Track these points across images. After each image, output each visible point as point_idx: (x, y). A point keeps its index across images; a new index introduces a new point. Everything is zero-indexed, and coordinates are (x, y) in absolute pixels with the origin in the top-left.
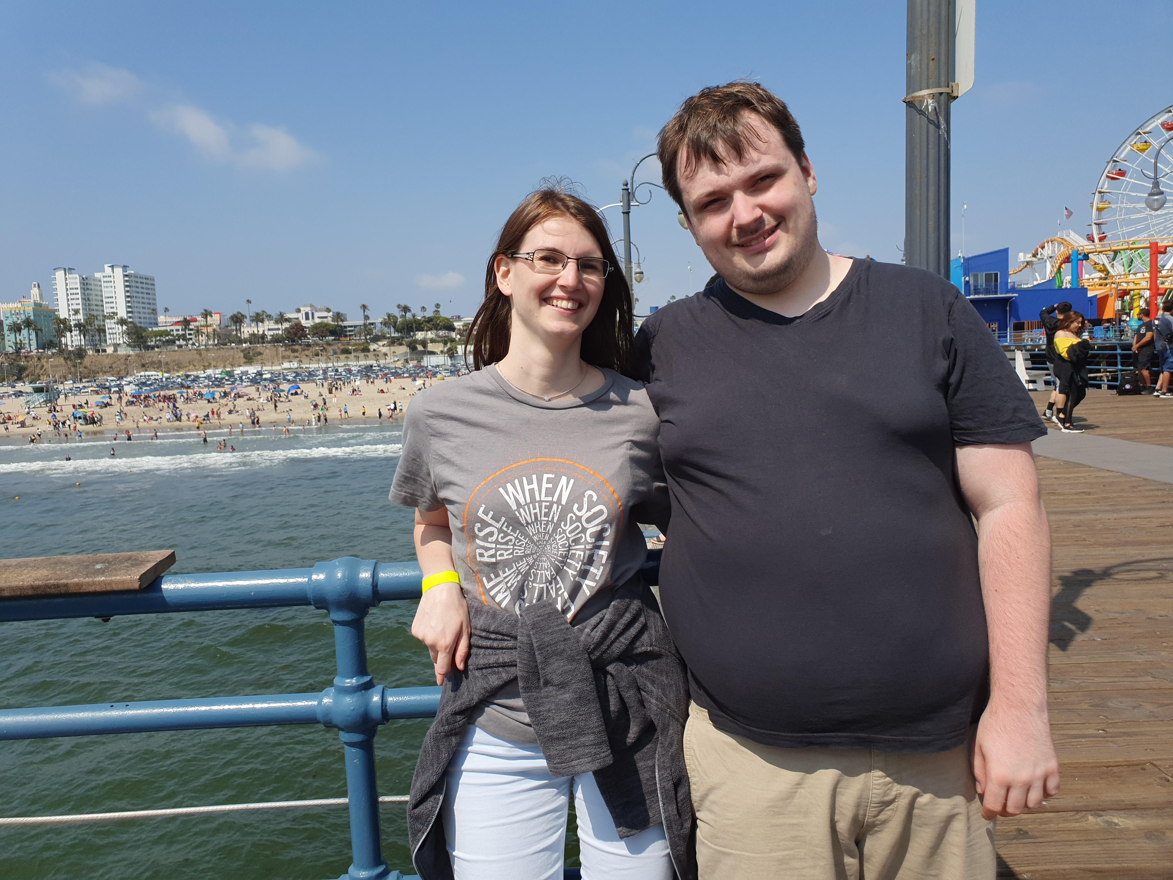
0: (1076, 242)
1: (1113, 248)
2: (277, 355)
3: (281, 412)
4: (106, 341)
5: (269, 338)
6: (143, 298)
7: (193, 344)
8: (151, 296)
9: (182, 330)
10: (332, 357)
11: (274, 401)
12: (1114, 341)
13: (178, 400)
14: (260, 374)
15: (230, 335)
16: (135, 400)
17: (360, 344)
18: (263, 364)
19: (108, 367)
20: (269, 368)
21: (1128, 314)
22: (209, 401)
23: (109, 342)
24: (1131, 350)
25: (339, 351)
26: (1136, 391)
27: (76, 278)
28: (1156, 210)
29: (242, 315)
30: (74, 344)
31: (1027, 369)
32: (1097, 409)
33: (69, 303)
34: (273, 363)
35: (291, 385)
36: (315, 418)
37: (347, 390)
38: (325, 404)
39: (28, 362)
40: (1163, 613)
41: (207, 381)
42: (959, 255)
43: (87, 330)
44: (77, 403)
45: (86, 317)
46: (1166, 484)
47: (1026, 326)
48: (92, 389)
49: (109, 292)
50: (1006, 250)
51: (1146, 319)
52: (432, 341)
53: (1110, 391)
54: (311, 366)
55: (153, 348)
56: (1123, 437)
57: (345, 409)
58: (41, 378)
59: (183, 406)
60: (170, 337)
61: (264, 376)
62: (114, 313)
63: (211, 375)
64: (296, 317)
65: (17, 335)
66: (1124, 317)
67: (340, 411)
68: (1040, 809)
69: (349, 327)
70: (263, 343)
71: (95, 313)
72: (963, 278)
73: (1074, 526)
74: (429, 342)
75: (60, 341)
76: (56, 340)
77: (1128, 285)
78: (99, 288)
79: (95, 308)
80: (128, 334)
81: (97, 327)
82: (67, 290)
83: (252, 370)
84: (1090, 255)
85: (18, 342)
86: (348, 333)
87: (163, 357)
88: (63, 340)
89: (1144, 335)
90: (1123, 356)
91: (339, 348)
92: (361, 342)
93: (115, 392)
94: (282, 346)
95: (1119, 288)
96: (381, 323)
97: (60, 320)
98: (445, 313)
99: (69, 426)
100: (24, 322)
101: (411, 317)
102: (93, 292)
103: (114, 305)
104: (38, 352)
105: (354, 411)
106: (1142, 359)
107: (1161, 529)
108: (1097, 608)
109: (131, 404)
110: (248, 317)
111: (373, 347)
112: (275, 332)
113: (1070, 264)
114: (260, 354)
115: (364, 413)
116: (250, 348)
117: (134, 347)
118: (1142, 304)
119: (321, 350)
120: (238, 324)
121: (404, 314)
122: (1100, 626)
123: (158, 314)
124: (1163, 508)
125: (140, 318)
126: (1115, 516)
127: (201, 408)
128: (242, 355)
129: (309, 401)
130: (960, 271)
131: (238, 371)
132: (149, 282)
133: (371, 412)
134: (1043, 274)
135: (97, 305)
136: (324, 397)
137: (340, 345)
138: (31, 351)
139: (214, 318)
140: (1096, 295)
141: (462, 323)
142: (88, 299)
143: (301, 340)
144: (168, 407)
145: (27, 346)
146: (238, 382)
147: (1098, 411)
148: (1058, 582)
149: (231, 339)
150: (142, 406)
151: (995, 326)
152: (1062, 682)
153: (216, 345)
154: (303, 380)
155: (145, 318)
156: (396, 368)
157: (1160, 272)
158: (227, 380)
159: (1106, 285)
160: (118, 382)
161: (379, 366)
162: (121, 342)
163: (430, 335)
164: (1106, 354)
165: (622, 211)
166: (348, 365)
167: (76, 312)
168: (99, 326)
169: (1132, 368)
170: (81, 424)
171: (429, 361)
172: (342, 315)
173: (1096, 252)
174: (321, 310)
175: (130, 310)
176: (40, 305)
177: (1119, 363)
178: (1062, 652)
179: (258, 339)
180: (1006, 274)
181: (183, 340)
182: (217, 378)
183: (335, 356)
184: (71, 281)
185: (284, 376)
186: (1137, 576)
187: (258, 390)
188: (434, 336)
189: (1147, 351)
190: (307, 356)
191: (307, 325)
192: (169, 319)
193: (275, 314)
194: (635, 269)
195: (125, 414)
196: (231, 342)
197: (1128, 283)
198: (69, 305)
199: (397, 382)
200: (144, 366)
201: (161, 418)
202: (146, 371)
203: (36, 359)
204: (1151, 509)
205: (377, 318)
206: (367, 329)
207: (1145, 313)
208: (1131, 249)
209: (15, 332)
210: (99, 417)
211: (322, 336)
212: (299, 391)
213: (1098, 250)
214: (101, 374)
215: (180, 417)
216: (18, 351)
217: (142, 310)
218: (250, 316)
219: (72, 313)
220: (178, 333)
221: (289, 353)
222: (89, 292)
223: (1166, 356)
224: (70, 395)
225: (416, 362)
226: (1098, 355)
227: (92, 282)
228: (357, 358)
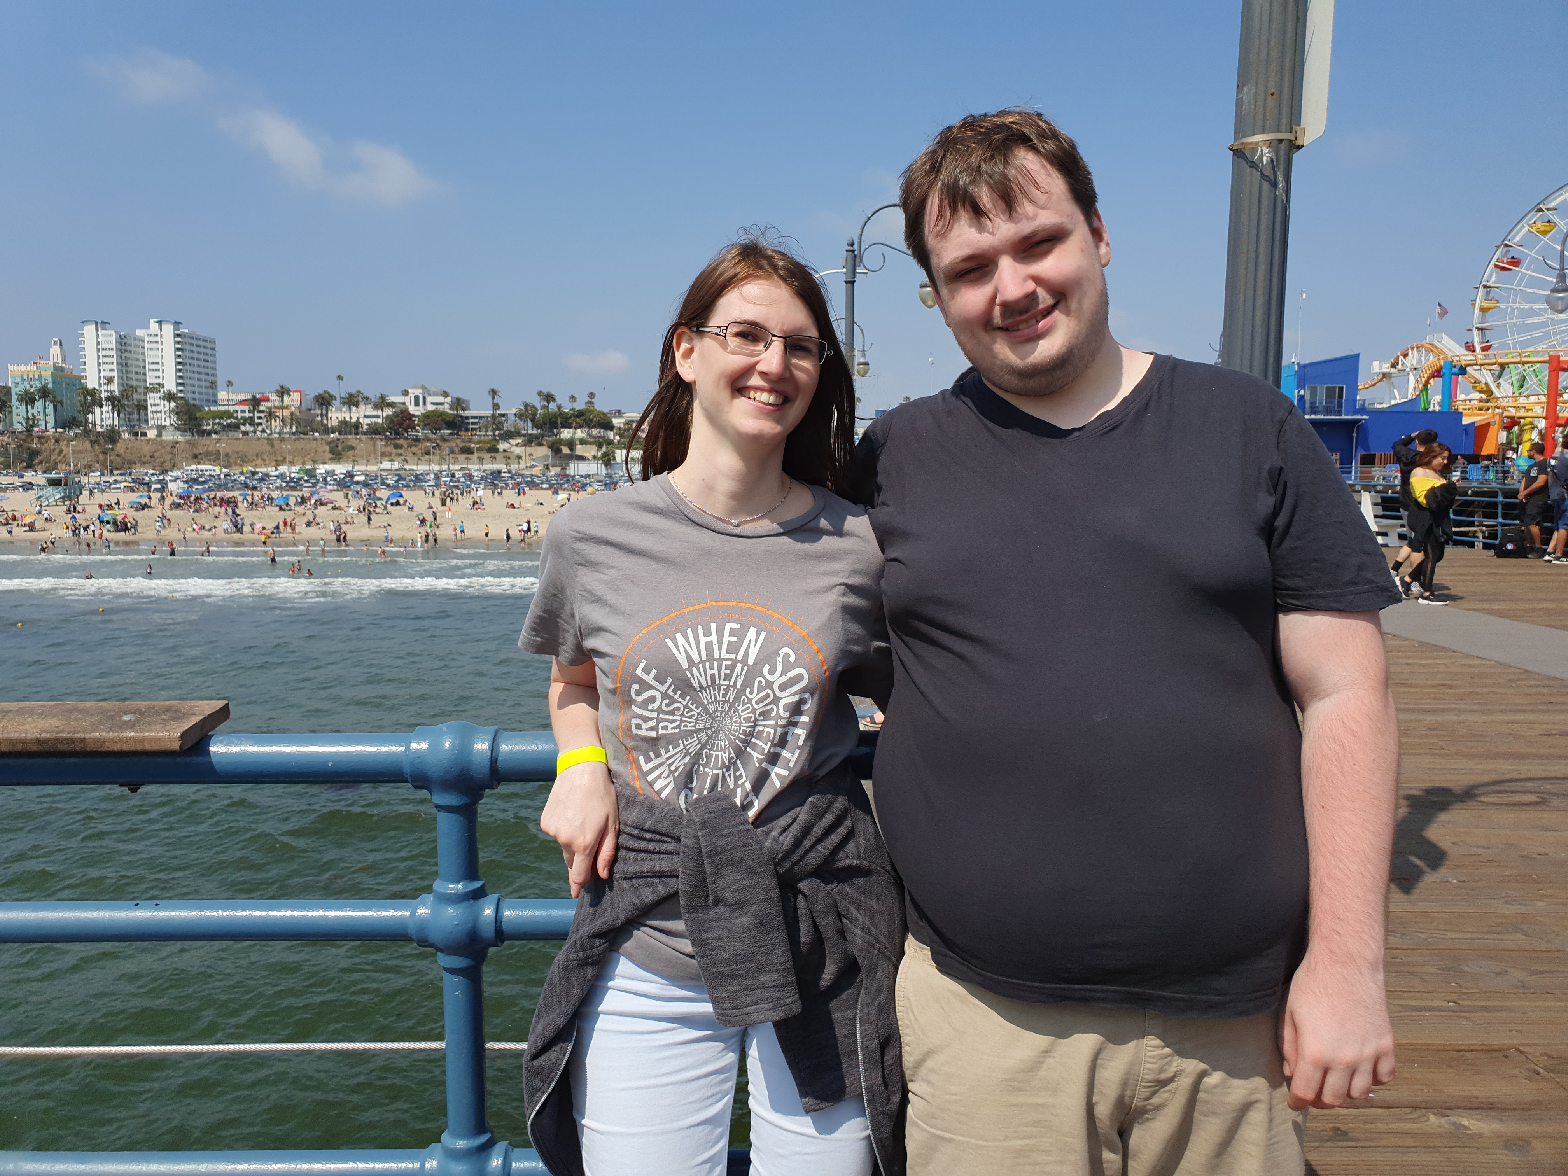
0: (1450, 350)
1: (1500, 361)
2: (375, 450)
3: (376, 528)
4: (147, 421)
5: (365, 427)
6: (199, 366)
7: (263, 431)
8: (209, 364)
9: (249, 411)
10: (447, 457)
11: (368, 512)
12: (1494, 485)
13: (240, 505)
14: (350, 475)
15: (313, 421)
16: (182, 502)
17: (485, 442)
18: (355, 462)
19: (148, 456)
20: (363, 468)
21: (1515, 450)
22: (281, 509)
23: (151, 422)
24: (1517, 498)
25: (457, 450)
26: (1521, 553)
27: (111, 335)
28: (1561, 312)
29: (331, 396)
30: (104, 423)
31: (1376, 516)
32: (1467, 574)
33: (101, 368)
34: (368, 461)
35: (391, 492)
36: (421, 537)
37: (466, 502)
38: (435, 519)
39: (42, 444)
40: (1542, 850)
41: (279, 481)
42: (1293, 360)
43: (123, 406)
44: (104, 502)
45: (122, 388)
46: (1554, 679)
47: (1377, 460)
48: (126, 484)
49: (154, 356)
50: (1357, 356)
51: (1539, 458)
52: (583, 442)
53: (1486, 551)
54: (419, 467)
55: (209, 433)
56: (1501, 614)
57: (461, 527)
58: (59, 466)
59: (246, 513)
60: (233, 421)
61: (356, 479)
62: (159, 384)
63: (285, 473)
64: (402, 401)
65: (30, 407)
66: (1510, 454)
67: (455, 530)
68: (1368, 1104)
69: (472, 417)
70: (357, 434)
71: (134, 383)
72: (1296, 391)
73: (1430, 729)
74: (578, 443)
75: (86, 419)
76: (80, 417)
77: (1517, 411)
78: (141, 350)
79: (134, 376)
80: (177, 413)
81: (135, 402)
82: (98, 350)
83: (340, 469)
84: (1468, 369)
85: (31, 417)
86: (471, 427)
87: (222, 447)
88: (90, 417)
89: (1535, 479)
90: (1506, 506)
91: (457, 445)
92: (487, 438)
93: (156, 490)
94: (381, 439)
95: (1506, 414)
96: (515, 415)
97: (87, 390)
98: (602, 406)
99: (93, 532)
100: (39, 391)
101: (556, 409)
102: (133, 356)
103: (160, 374)
104: (56, 432)
105: (474, 531)
106: (1531, 510)
107: (1545, 738)
108: (1454, 839)
109: (177, 508)
110: (338, 399)
111: (502, 446)
112: (374, 420)
113: (1441, 379)
114: (352, 448)
115: (487, 535)
116: (338, 440)
117: (185, 431)
118: (1535, 436)
119: (434, 447)
120: (324, 407)
121: (546, 403)
122: (1458, 863)
123: (218, 388)
124: (1549, 711)
125: (194, 392)
126: (1485, 718)
127: (270, 517)
128: (327, 448)
129: (415, 514)
130: (1293, 381)
131: (321, 469)
132: (208, 345)
133: (498, 533)
134: (1404, 391)
135: (137, 373)
136: (435, 509)
137: (459, 441)
138: (47, 430)
139: (292, 397)
140: (1474, 423)
141: (623, 420)
142: (126, 364)
143: (407, 432)
144: (227, 514)
145: (42, 423)
146: (320, 485)
147: (1469, 578)
148: (1403, 802)
149: (314, 427)
150: (191, 511)
151: (1336, 457)
152: (1403, 935)
153: (294, 434)
154: (408, 486)
155: (200, 393)
156: (532, 475)
157: (1561, 395)
158: (306, 481)
159: (1488, 409)
160: (161, 477)
161: (509, 472)
162: (168, 424)
163: (580, 434)
164: (1483, 501)
165: (844, 279)
166: (469, 469)
167: (110, 381)
168: (139, 401)
169: (1517, 522)
170: (109, 531)
171: (577, 469)
172: (463, 401)
173: (1476, 364)
174: (435, 394)
175: (180, 381)
176: (62, 369)
177: (1500, 514)
178: (1404, 897)
179: (349, 428)
180: (1354, 389)
181: (250, 424)
182: (292, 478)
183: (451, 456)
184: (103, 339)
185: (383, 479)
186: (1510, 799)
187: (347, 496)
188: (584, 435)
189: (1538, 500)
190: (414, 454)
191: (416, 413)
192: (233, 396)
193: (374, 396)
194: (858, 358)
195: (169, 520)
196: (314, 430)
197: (1517, 408)
198: (99, 371)
199: (532, 495)
200: (196, 458)
201: (215, 527)
202: (199, 463)
203: (53, 441)
204: (1532, 711)
205: (510, 408)
206: (496, 422)
207: (1538, 448)
208: (1524, 363)
209: (27, 403)
210: (134, 523)
211: (436, 428)
212: (401, 501)
213: (1480, 362)
214: (138, 465)
215: (242, 528)
216: (29, 429)
217: (197, 383)
218: (341, 398)
219: (103, 381)
220: (243, 415)
221: (390, 449)
222: (127, 354)
223: (1563, 508)
224: (96, 491)
225: (559, 469)
226: (1473, 502)
227: (133, 342)
228: (481, 460)
